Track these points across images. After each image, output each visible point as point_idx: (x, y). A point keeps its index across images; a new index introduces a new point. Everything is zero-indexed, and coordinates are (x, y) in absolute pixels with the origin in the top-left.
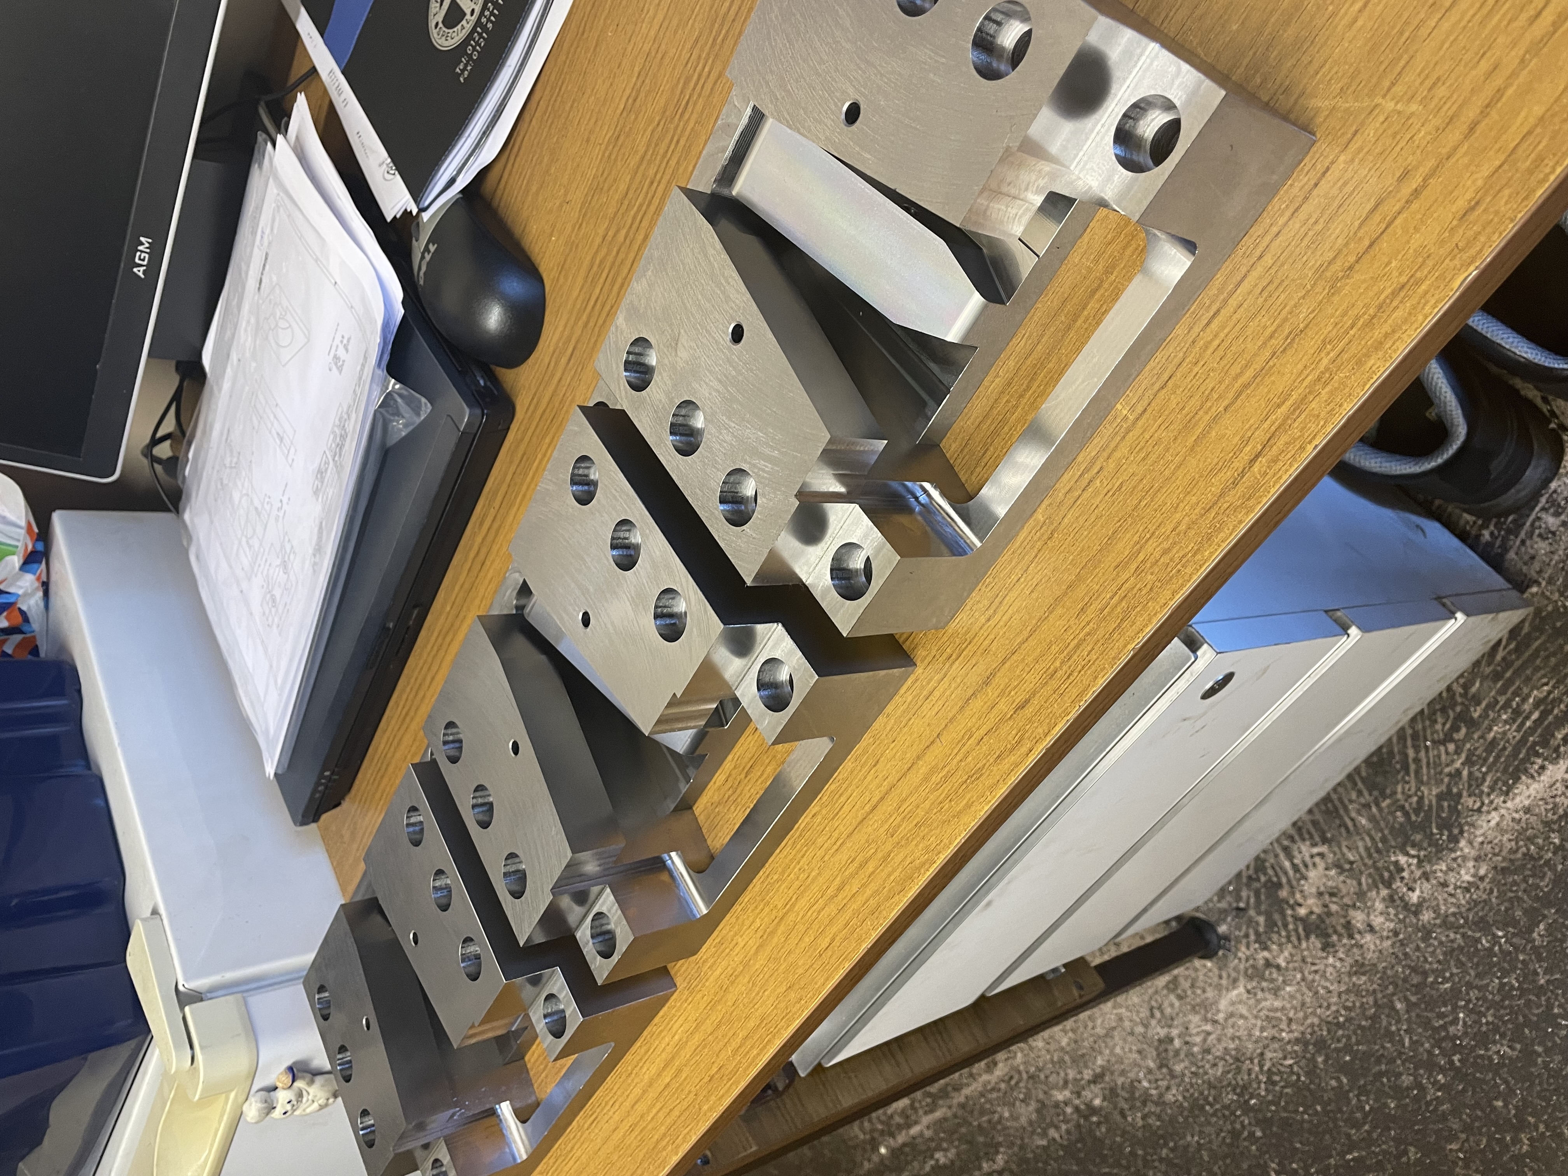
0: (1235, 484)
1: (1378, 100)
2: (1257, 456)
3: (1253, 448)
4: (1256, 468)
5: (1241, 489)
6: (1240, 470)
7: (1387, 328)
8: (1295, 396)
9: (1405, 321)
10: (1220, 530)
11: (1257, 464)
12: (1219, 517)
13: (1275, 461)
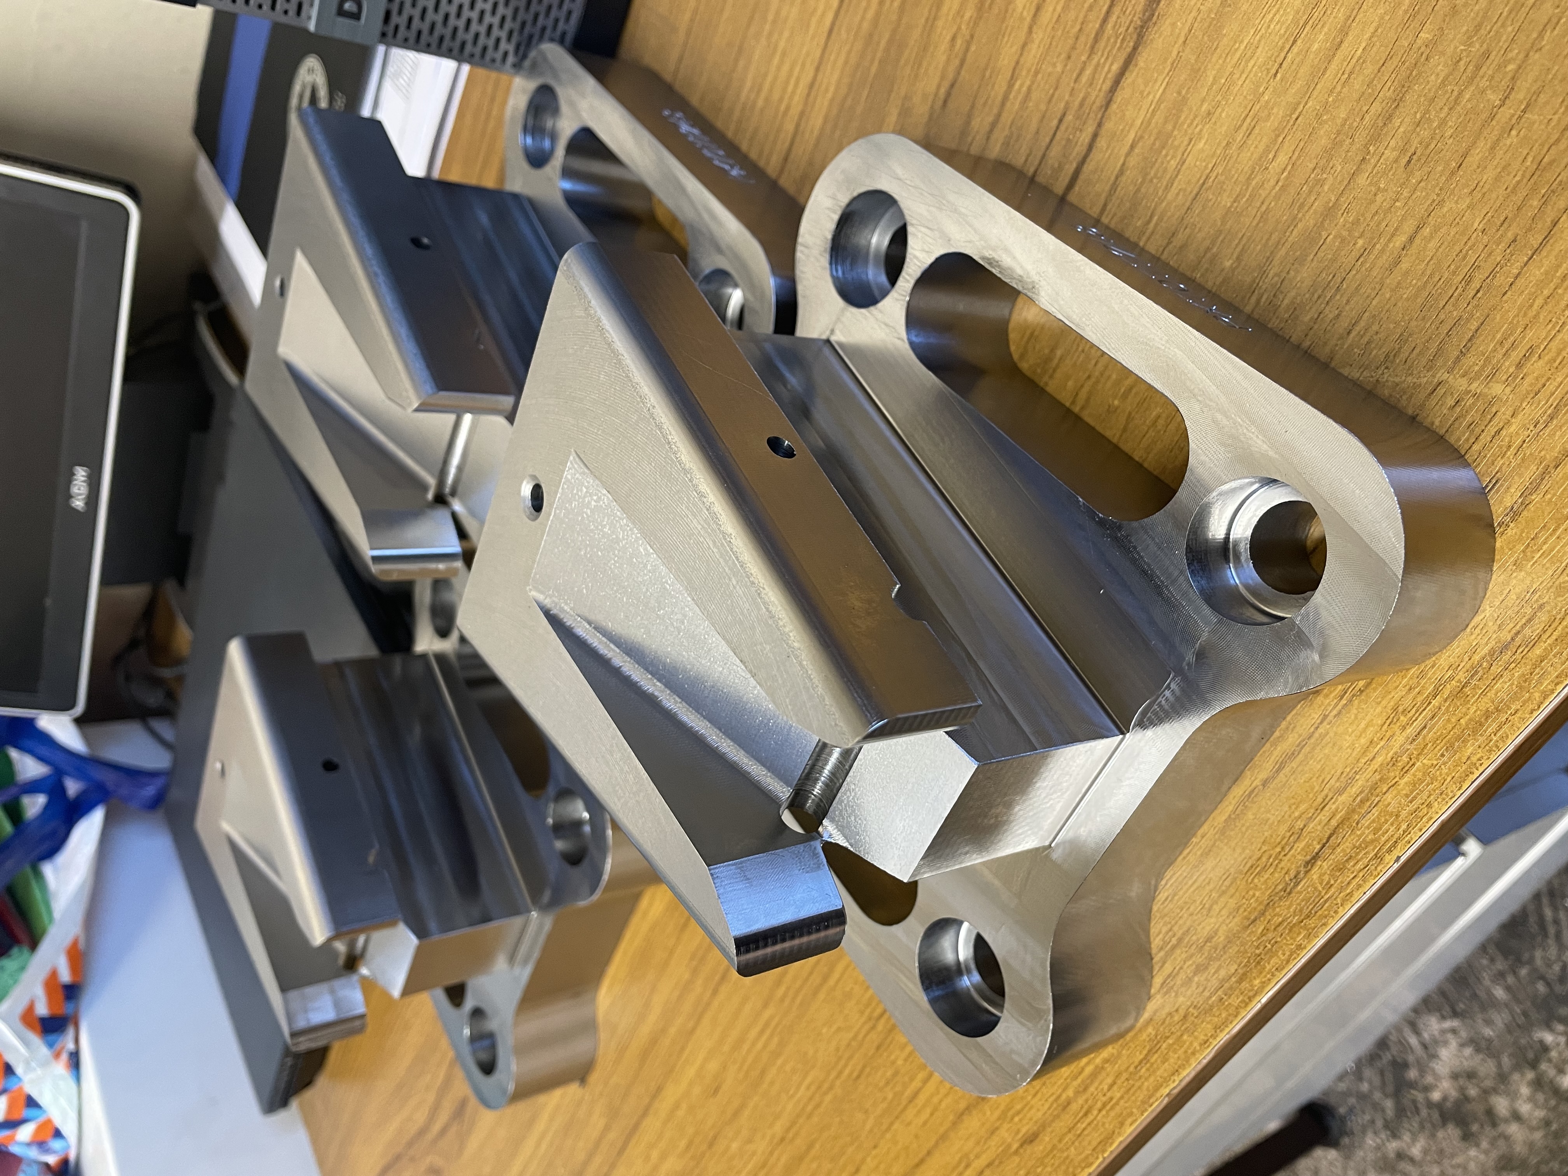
0: (1287, 892)
1: (1442, 375)
2: (1316, 857)
3: (1308, 845)
4: (1315, 873)
5: (1296, 900)
6: (1292, 873)
7: (1485, 704)
8: (1361, 782)
9: (1515, 698)
10: (1271, 953)
11: (1315, 869)
12: (1270, 935)
13: (1340, 868)
